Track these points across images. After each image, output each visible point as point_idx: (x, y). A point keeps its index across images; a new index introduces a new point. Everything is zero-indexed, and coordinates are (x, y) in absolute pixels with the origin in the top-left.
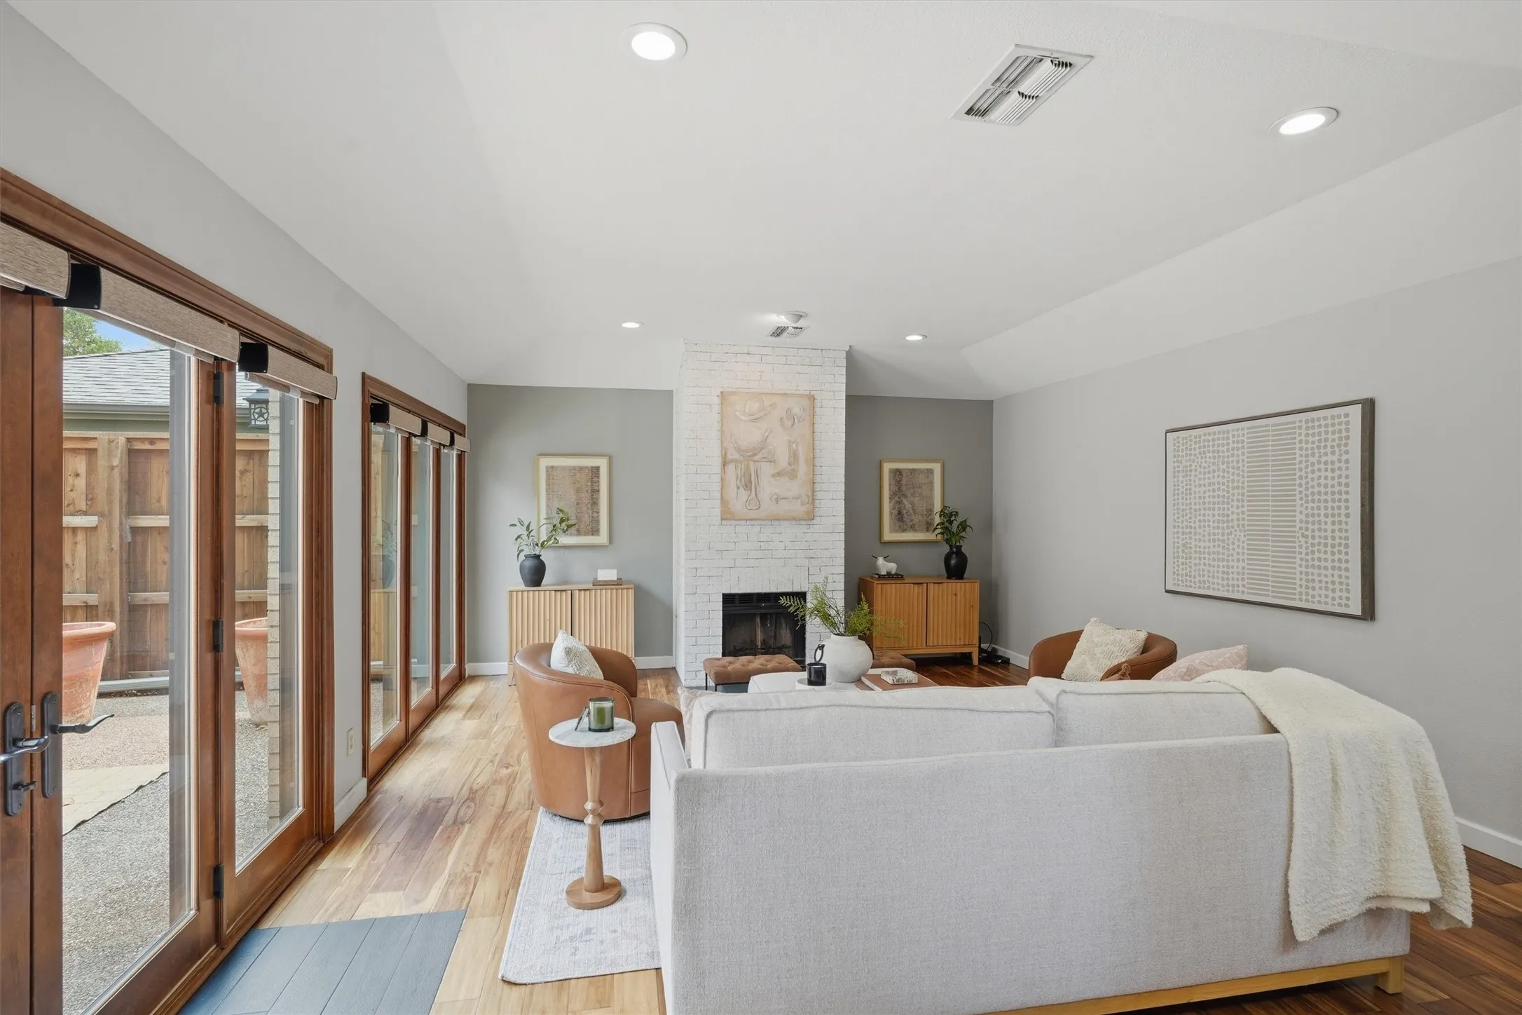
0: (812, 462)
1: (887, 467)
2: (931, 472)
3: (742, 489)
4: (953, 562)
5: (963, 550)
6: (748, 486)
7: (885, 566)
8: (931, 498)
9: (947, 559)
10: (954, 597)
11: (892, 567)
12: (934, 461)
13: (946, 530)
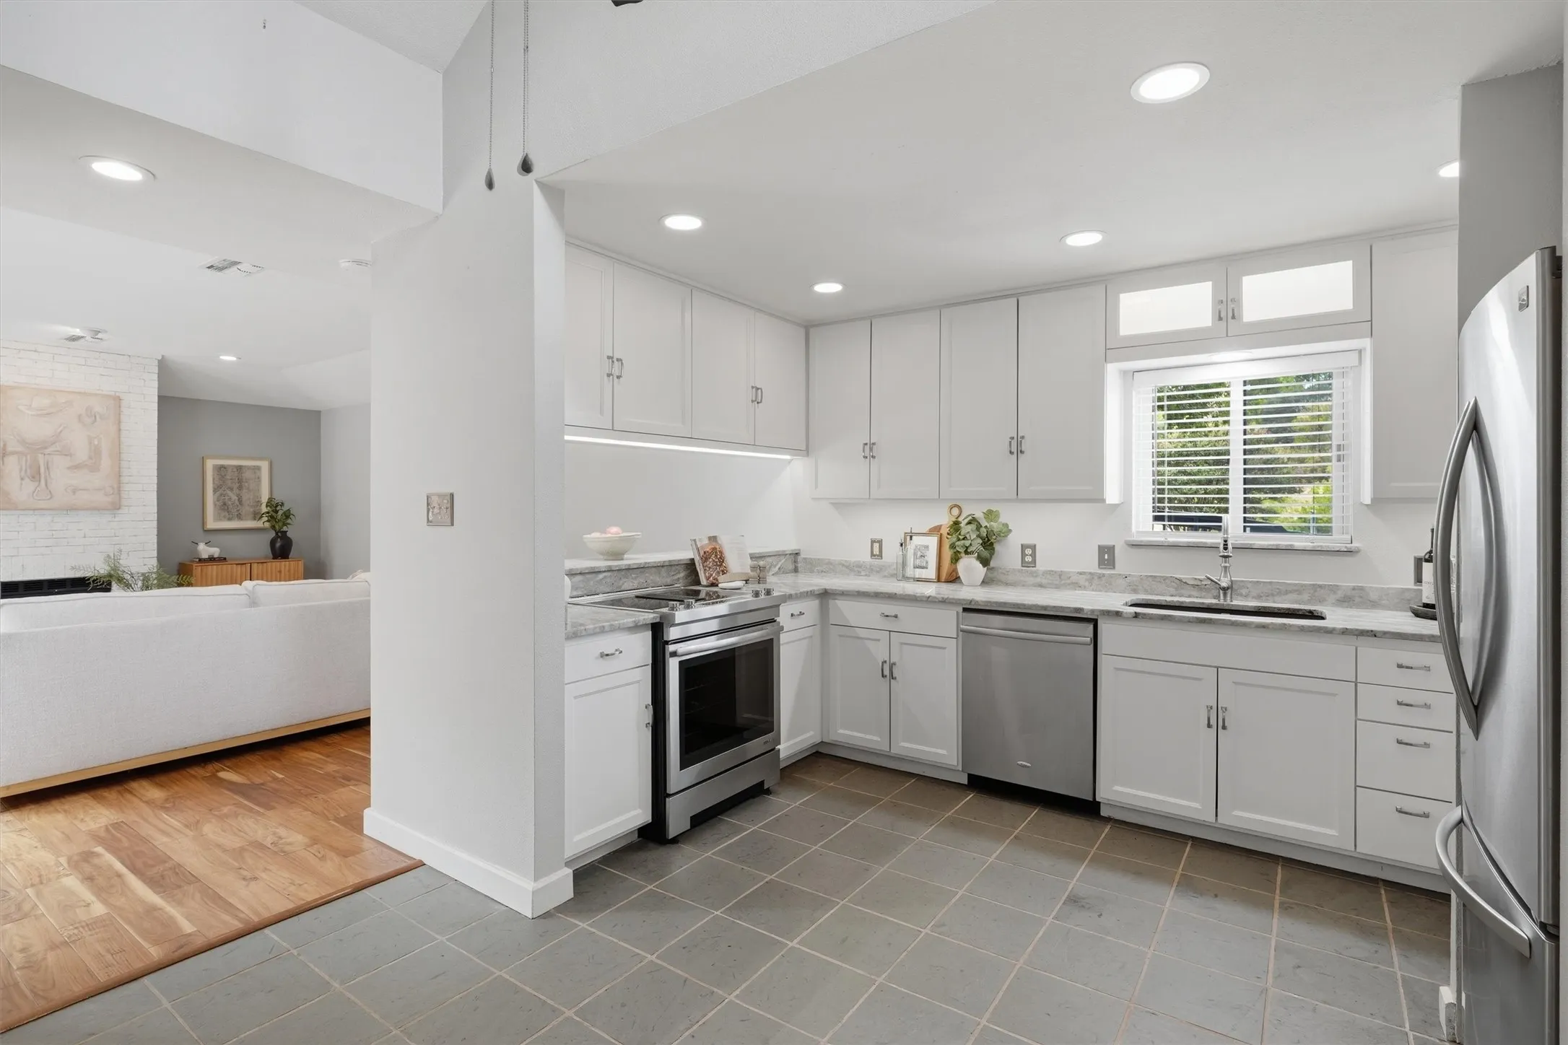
0: (117, 456)
1: (210, 464)
2: (259, 468)
3: (27, 480)
4: (278, 545)
5: (289, 534)
6: (36, 476)
7: (205, 550)
8: (259, 490)
9: (273, 543)
10: (278, 574)
11: (215, 552)
12: (261, 459)
13: (272, 518)
